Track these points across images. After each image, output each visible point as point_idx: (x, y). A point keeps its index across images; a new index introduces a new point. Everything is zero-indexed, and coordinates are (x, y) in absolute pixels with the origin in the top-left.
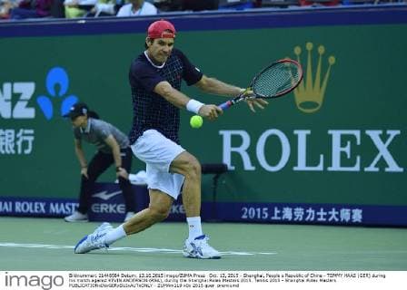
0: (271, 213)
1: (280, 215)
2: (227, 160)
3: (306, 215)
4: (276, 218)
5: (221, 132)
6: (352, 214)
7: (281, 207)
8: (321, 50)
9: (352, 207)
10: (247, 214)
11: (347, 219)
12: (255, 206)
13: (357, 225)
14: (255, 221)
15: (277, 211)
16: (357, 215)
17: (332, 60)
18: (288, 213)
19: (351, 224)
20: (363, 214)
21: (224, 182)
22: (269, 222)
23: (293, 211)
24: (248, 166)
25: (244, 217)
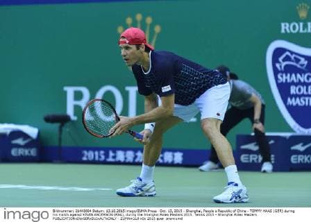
0: (107, 155)
1: (114, 157)
2: (70, 111)
3: (136, 157)
4: (110, 159)
5: (66, 88)
6: (174, 156)
7: (115, 150)
8: (149, 20)
9: (174, 151)
10: (87, 157)
11: (170, 161)
12: (94, 149)
13: (178, 165)
14: (94, 162)
15: (111, 154)
16: (178, 158)
17: (157, 29)
18: (120, 156)
19: (172, 165)
20: (183, 156)
21: (67, 130)
22: (105, 163)
23: (125, 154)
24: (88, 117)
25: (85, 159)
